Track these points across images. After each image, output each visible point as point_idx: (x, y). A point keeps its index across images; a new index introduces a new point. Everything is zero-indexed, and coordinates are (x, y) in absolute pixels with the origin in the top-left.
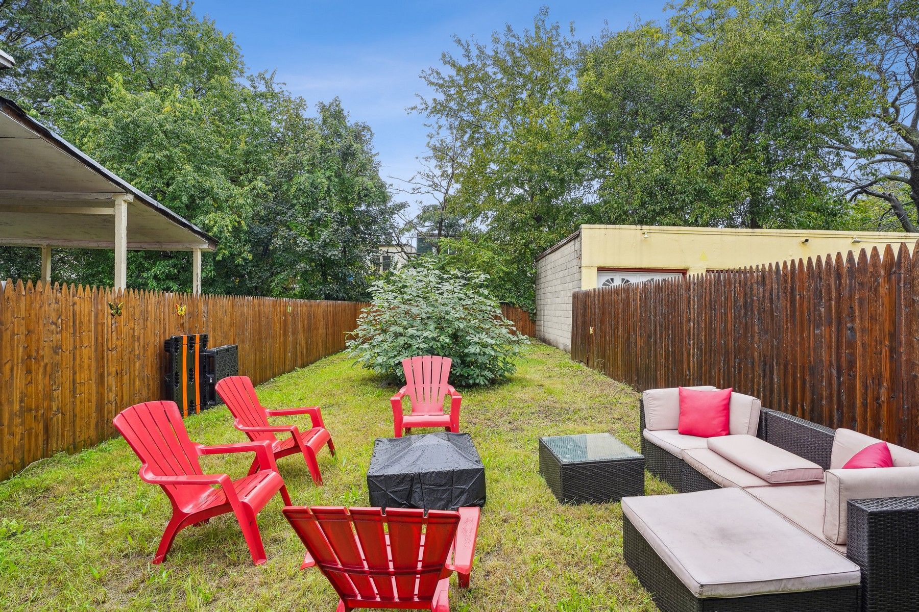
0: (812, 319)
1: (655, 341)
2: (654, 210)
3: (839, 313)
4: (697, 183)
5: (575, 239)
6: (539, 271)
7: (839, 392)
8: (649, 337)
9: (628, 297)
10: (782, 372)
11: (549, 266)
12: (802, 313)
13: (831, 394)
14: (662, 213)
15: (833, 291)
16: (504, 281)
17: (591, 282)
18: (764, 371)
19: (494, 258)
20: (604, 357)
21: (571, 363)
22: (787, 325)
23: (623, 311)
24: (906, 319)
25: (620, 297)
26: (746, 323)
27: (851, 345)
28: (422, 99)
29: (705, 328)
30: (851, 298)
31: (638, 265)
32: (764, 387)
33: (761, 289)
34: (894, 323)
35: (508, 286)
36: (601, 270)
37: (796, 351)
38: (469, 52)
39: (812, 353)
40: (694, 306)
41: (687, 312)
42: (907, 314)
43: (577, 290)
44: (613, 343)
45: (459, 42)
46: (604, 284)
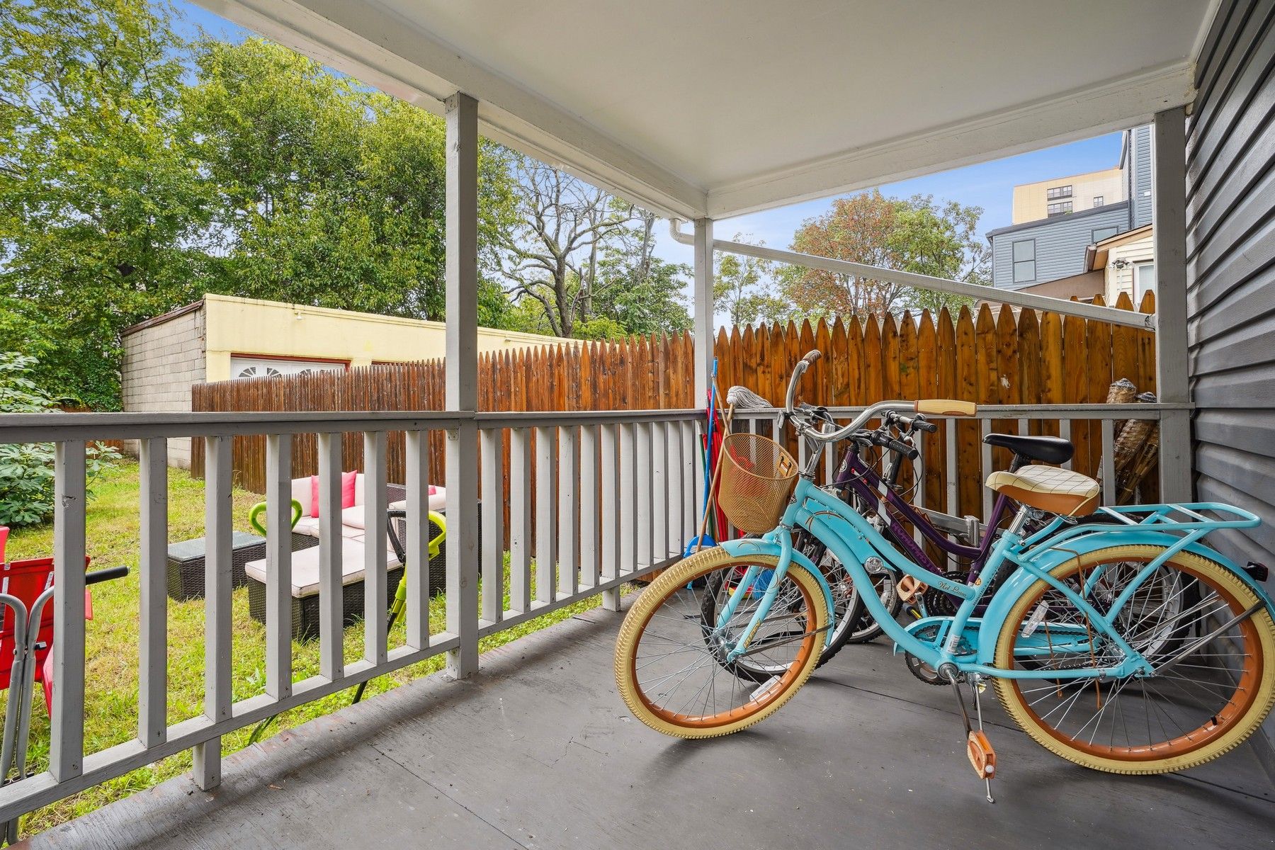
2: (312, 285)
4: (363, 261)
5: (195, 311)
6: (129, 352)
9: (269, 392)
11: (149, 346)
14: (322, 289)
16: (51, 363)
17: (221, 372)
18: (393, 458)
19: (26, 325)
20: (240, 467)
21: (191, 481)
25: (260, 392)
31: (289, 353)
32: (393, 470)
35: (61, 373)
36: (235, 356)
43: (199, 382)
44: (252, 448)
46: (242, 375)
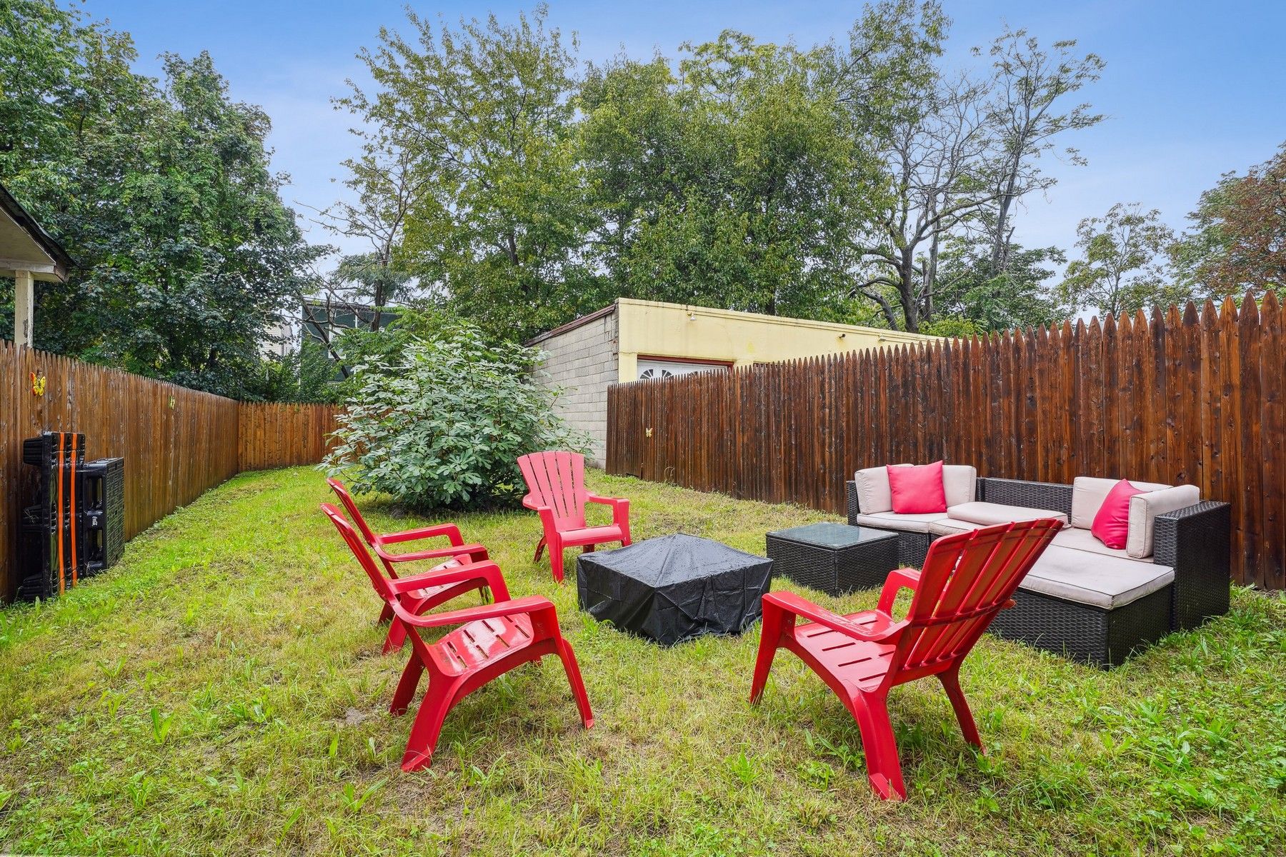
0: (988, 392)
1: (768, 436)
3: (1018, 385)
7: (1019, 459)
8: (758, 430)
10: (953, 448)
12: (976, 388)
13: (1011, 463)
15: (1012, 364)
17: (630, 374)
20: (673, 463)
21: (607, 478)
22: (958, 400)
23: (710, 404)
24: (1084, 385)
26: (906, 403)
27: (1031, 413)
28: (357, 91)
29: (848, 413)
30: (1031, 369)
33: (926, 367)
34: (1074, 390)
36: (642, 358)
37: (970, 426)
38: (429, 38)
39: (989, 426)
40: (830, 389)
41: (819, 398)
42: (1085, 381)
43: (613, 383)
45: (414, 18)
46: (642, 377)
